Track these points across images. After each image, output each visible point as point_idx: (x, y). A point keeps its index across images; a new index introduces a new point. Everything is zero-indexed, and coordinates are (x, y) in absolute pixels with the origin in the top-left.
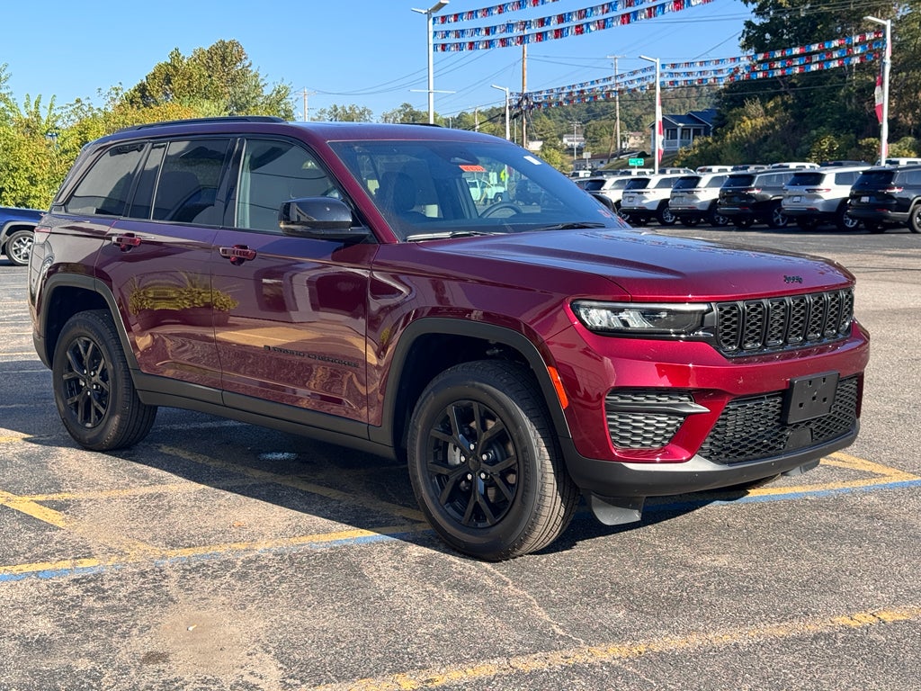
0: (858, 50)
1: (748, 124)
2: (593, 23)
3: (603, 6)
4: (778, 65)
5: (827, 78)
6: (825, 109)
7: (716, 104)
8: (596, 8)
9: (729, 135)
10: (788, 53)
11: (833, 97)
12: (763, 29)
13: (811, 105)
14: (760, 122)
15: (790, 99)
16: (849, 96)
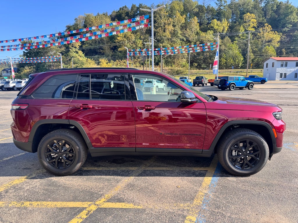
0: (55, 59)
1: (26, 71)
2: (12, 49)
3: (15, 45)
4: (31, 60)
5: (42, 63)
6: (42, 69)
7: (17, 67)
8: (13, 46)
9: (22, 73)
10: (41, 58)
11: (44, 66)
12: (27, 53)
13: (39, 68)
14: (28, 70)
15: (35, 66)
16: (47, 67)
